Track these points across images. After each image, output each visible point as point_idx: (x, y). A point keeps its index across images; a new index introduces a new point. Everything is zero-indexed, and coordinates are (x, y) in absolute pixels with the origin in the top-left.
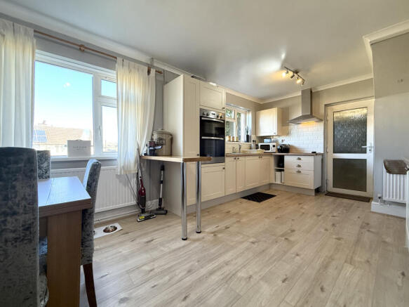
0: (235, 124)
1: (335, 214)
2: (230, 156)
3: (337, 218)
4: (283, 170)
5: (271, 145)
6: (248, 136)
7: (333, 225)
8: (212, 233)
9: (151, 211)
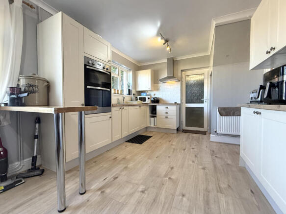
0: (119, 80)
1: (193, 147)
2: (116, 106)
3: (195, 150)
4: (156, 116)
5: (147, 97)
6: (129, 90)
7: (196, 156)
8: (99, 189)
9: (18, 176)
